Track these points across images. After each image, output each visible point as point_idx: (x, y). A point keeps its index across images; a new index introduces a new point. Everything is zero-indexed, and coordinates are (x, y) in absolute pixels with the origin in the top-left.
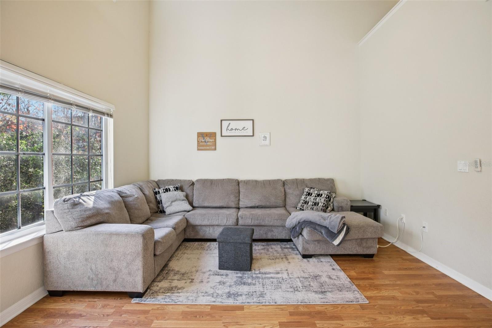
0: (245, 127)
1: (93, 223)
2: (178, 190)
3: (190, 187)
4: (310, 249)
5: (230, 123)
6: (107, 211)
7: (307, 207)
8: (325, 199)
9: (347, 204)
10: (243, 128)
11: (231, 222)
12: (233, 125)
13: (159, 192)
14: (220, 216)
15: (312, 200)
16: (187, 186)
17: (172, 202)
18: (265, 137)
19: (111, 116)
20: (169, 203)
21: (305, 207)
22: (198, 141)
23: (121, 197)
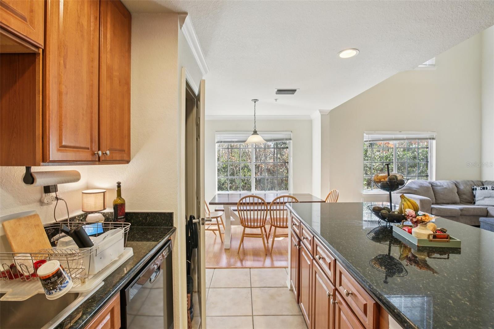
13: (476, 189)
17: (485, 197)
19: (433, 139)
20: (482, 198)
23: (432, 186)
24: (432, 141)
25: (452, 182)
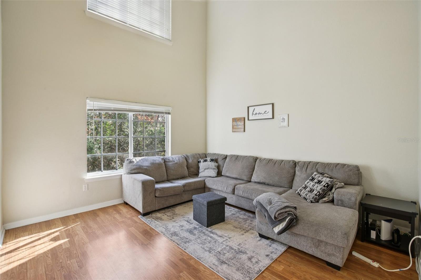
0: (266, 111)
1: (136, 173)
2: (212, 161)
3: (223, 160)
4: (263, 230)
5: (254, 109)
6: (145, 168)
7: (304, 192)
8: (323, 187)
9: (350, 199)
10: (265, 112)
11: (229, 190)
12: (258, 110)
13: (200, 161)
14: (223, 184)
15: (311, 186)
16: (221, 159)
17: (205, 169)
18: (284, 119)
19: (169, 113)
20: (203, 169)
21: (302, 191)
22: (233, 125)
23: (165, 162)
24: (169, 116)
25: (183, 156)
